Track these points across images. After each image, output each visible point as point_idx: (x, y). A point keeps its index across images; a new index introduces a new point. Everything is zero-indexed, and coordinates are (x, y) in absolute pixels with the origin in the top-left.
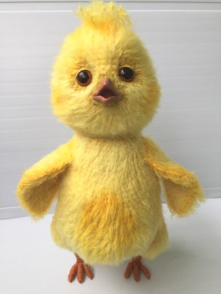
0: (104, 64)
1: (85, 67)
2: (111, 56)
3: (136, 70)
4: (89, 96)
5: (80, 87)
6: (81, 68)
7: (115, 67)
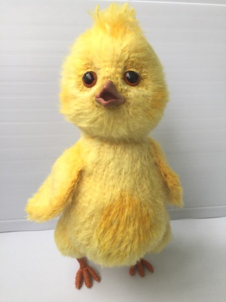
0: (109, 67)
1: (91, 68)
2: (116, 58)
3: (142, 75)
4: (92, 97)
5: (85, 88)
6: (88, 68)
7: (120, 70)
